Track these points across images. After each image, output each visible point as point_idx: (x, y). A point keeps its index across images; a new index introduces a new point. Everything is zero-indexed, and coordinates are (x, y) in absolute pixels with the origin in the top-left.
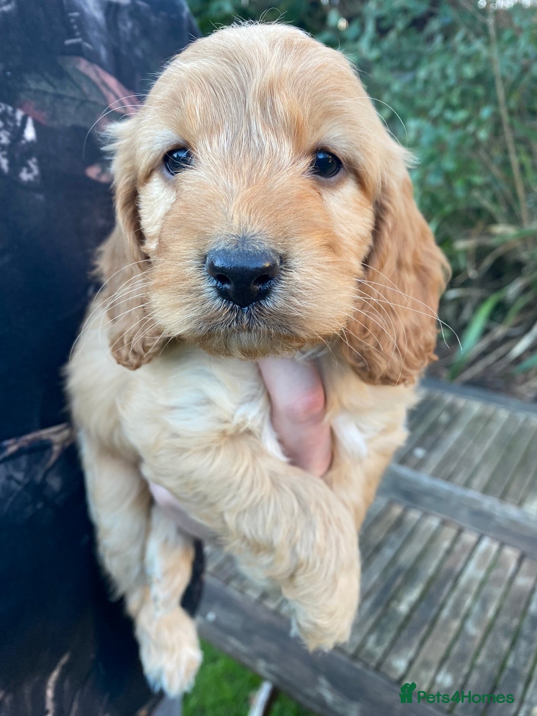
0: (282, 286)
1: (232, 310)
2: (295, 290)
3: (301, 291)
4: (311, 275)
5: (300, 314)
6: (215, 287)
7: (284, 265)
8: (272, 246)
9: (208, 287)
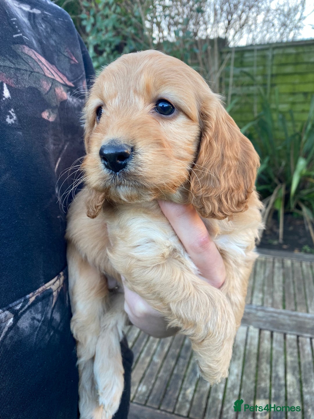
0: (133, 161)
1: (111, 174)
2: (139, 163)
3: (142, 164)
4: (148, 156)
5: (141, 174)
6: (104, 164)
7: (134, 152)
8: (126, 143)
9: (101, 165)
